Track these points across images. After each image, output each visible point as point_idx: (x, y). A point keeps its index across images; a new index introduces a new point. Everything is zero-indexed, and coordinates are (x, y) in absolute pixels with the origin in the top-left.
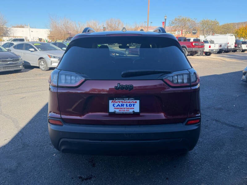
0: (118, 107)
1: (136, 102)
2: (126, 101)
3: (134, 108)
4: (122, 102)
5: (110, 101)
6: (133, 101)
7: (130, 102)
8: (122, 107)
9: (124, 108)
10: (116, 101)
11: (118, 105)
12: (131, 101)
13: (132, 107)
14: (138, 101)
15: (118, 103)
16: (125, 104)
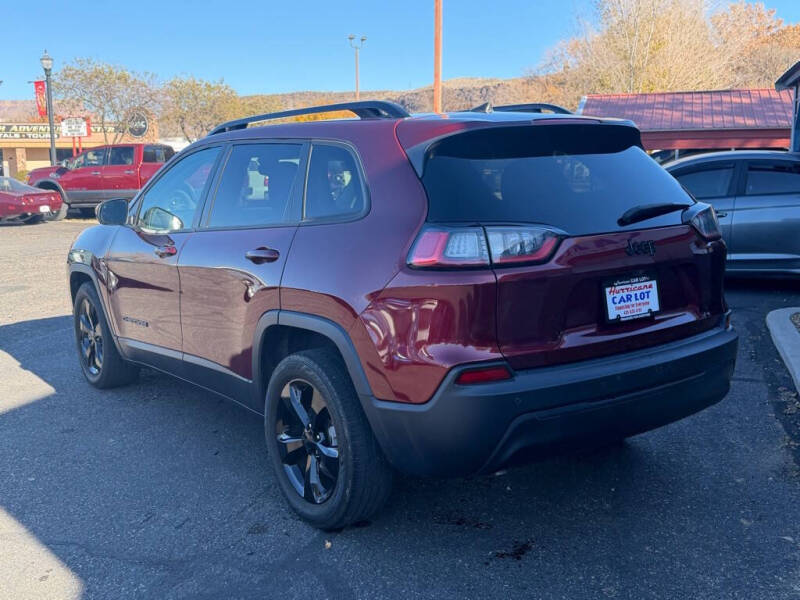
0: (622, 304)
1: (650, 286)
2: (635, 285)
3: (648, 303)
4: (627, 289)
5: (608, 290)
6: (645, 283)
7: (640, 288)
8: (629, 303)
9: (633, 306)
10: (618, 288)
11: (622, 299)
12: (642, 284)
13: (646, 300)
14: (654, 283)
15: (621, 294)
16: (633, 293)
